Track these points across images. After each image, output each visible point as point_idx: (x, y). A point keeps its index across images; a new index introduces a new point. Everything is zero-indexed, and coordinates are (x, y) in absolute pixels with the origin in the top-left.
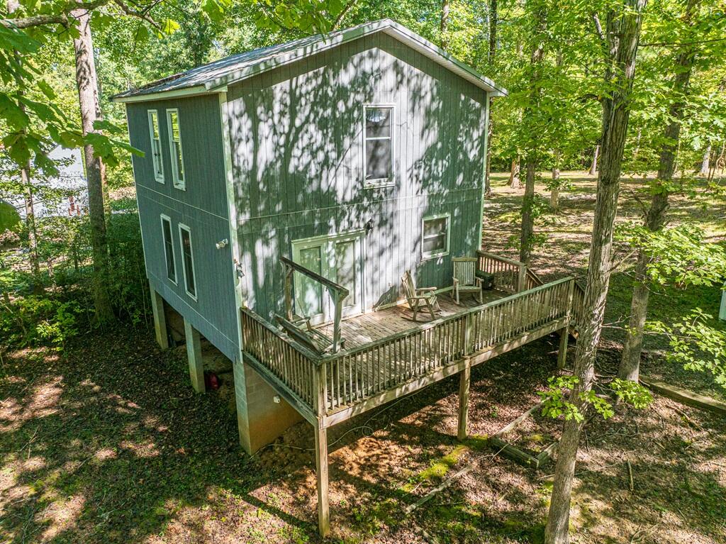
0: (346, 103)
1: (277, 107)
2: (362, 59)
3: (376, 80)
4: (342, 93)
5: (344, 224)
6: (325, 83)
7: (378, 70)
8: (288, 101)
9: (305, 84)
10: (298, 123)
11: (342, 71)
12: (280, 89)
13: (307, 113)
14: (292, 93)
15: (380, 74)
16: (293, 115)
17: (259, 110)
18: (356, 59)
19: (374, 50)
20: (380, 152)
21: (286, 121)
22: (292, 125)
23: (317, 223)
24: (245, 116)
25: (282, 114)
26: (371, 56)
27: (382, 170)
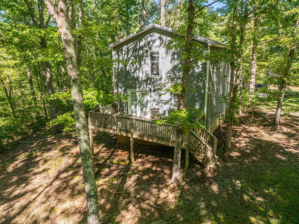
0: (143, 51)
1: (124, 52)
2: (147, 37)
3: (153, 43)
4: (141, 48)
5: (142, 87)
6: (136, 46)
7: (153, 40)
8: (126, 51)
9: (131, 46)
10: (129, 57)
11: (141, 41)
12: (125, 48)
13: (131, 54)
14: (127, 48)
15: (154, 41)
16: (128, 55)
17: (120, 53)
18: (146, 37)
19: (152, 34)
20: (154, 66)
21: (126, 56)
22: (127, 57)
23: (134, 85)
24: (116, 55)
25: (125, 54)
26: (150, 36)
27: (155, 72)
